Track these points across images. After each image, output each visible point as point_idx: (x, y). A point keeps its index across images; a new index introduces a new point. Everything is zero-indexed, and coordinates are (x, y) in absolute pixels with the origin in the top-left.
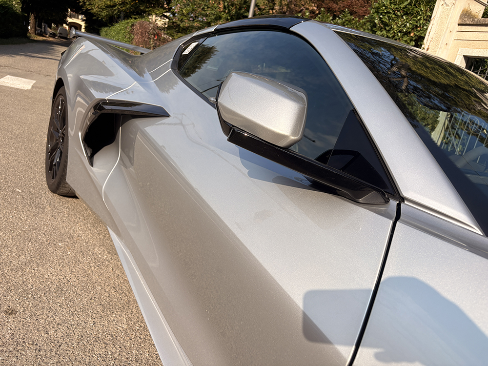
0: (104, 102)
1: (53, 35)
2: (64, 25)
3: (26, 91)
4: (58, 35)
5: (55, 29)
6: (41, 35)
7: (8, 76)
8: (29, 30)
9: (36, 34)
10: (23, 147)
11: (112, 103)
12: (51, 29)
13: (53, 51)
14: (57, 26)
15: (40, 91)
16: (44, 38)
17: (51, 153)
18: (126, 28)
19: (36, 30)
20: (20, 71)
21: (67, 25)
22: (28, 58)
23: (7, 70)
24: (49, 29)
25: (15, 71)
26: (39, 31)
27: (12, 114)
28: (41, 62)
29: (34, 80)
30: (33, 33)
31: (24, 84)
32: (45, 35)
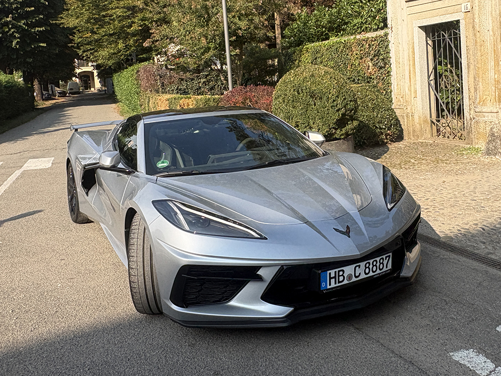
0: (86, 165)
1: (63, 94)
2: (74, 79)
3: (48, 169)
4: (68, 92)
5: (64, 86)
6: (49, 98)
7: (30, 160)
8: (34, 97)
9: (43, 100)
10: (55, 207)
11: (89, 165)
12: (59, 88)
13: (65, 118)
14: (66, 82)
15: (59, 165)
16: (54, 101)
17: (71, 201)
18: (132, 75)
19: (42, 94)
20: (38, 152)
21: (76, 77)
22: (42, 135)
23: (26, 154)
24: (57, 89)
25: (34, 154)
26: (46, 95)
27: (42, 189)
28: (55, 136)
29: (52, 157)
30: (40, 101)
31: (45, 163)
32: (54, 97)
